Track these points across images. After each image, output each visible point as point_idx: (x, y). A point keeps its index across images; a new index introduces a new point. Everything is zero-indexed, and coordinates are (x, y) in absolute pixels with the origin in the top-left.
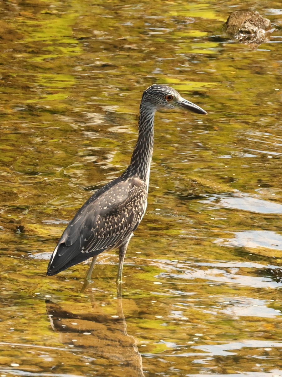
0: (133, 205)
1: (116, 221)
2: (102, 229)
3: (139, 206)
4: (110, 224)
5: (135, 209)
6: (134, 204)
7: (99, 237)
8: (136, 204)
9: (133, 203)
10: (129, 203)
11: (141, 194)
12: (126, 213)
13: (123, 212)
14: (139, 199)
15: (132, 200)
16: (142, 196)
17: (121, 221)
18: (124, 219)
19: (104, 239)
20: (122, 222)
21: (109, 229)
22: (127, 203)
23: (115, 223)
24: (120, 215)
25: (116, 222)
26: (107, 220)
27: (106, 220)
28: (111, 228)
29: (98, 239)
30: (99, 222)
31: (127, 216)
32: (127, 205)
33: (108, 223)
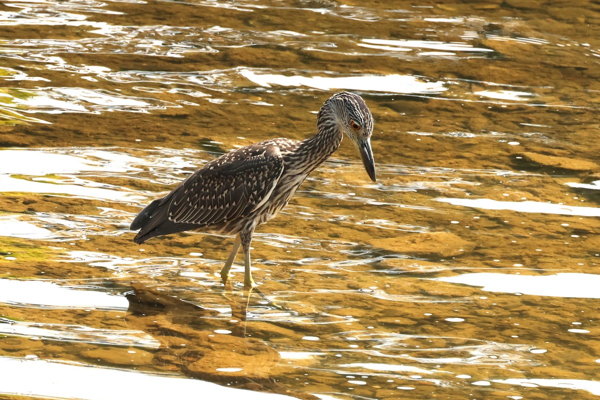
0: (245, 176)
1: (216, 189)
2: (196, 195)
3: (255, 181)
4: (208, 191)
5: (248, 183)
6: (248, 176)
7: (190, 204)
8: (250, 177)
9: (246, 173)
10: (240, 173)
11: (262, 167)
12: (232, 184)
13: (228, 180)
14: (257, 172)
15: (247, 170)
16: (264, 170)
17: (223, 193)
18: (227, 190)
19: (196, 210)
20: (224, 195)
21: (205, 198)
22: (238, 171)
23: (214, 193)
24: (224, 184)
25: (215, 191)
26: (207, 185)
27: (205, 184)
28: (208, 197)
29: (189, 208)
30: (196, 184)
31: (233, 189)
32: (237, 173)
33: (205, 190)
